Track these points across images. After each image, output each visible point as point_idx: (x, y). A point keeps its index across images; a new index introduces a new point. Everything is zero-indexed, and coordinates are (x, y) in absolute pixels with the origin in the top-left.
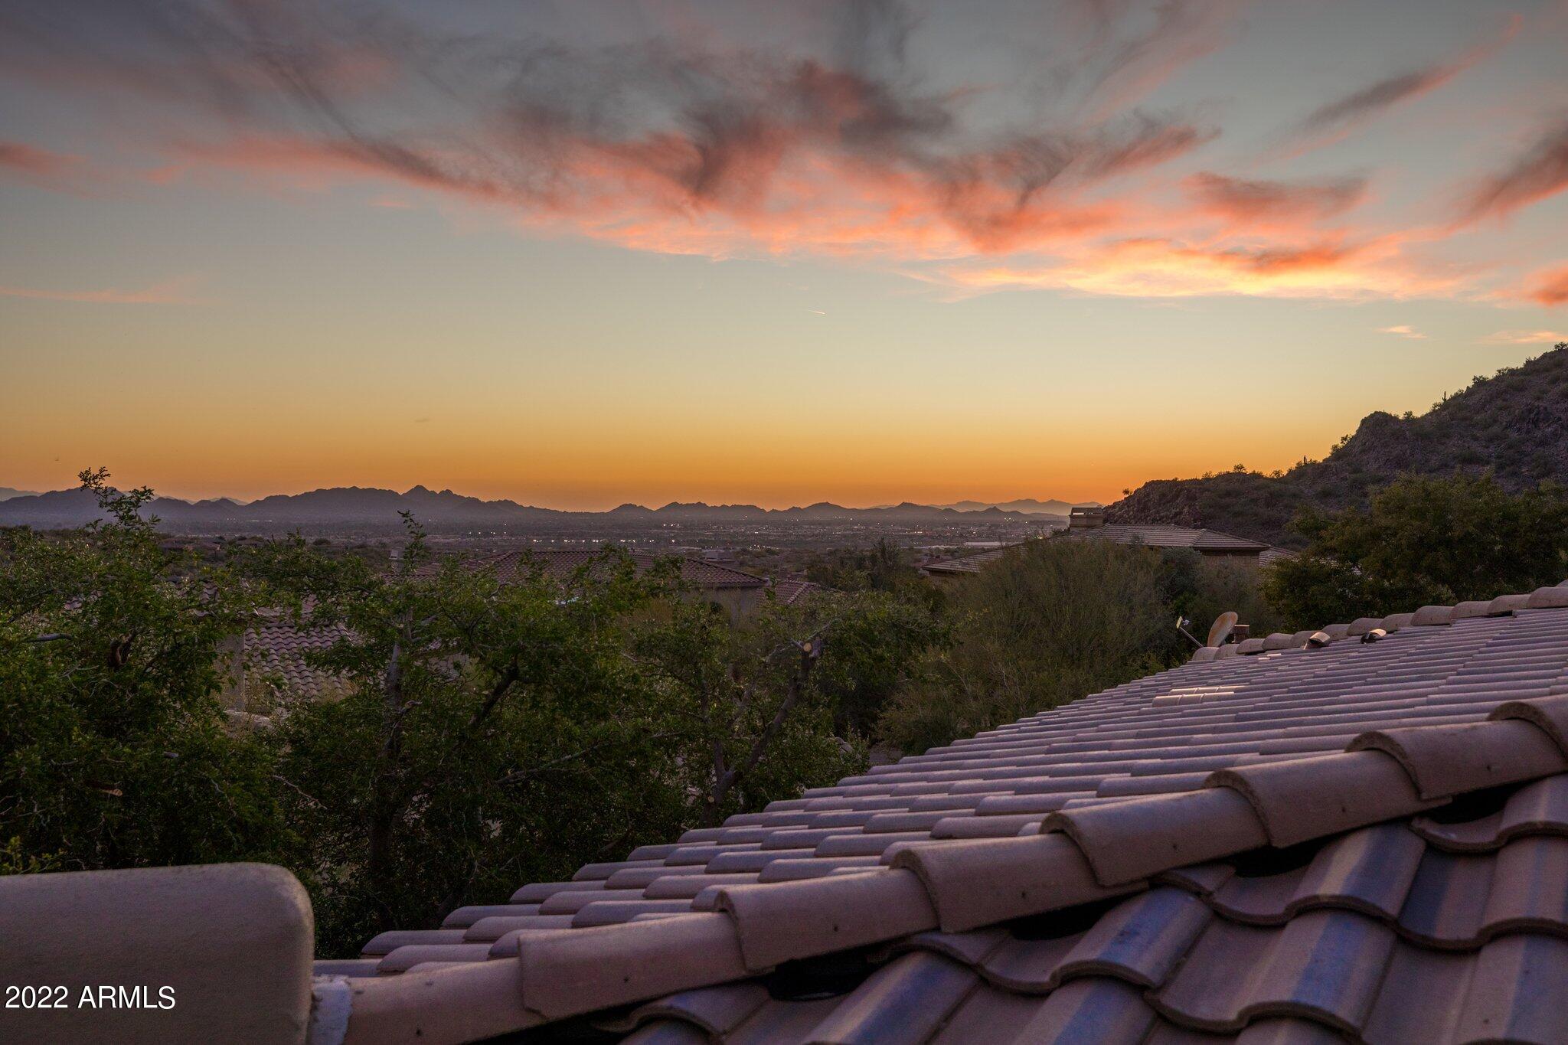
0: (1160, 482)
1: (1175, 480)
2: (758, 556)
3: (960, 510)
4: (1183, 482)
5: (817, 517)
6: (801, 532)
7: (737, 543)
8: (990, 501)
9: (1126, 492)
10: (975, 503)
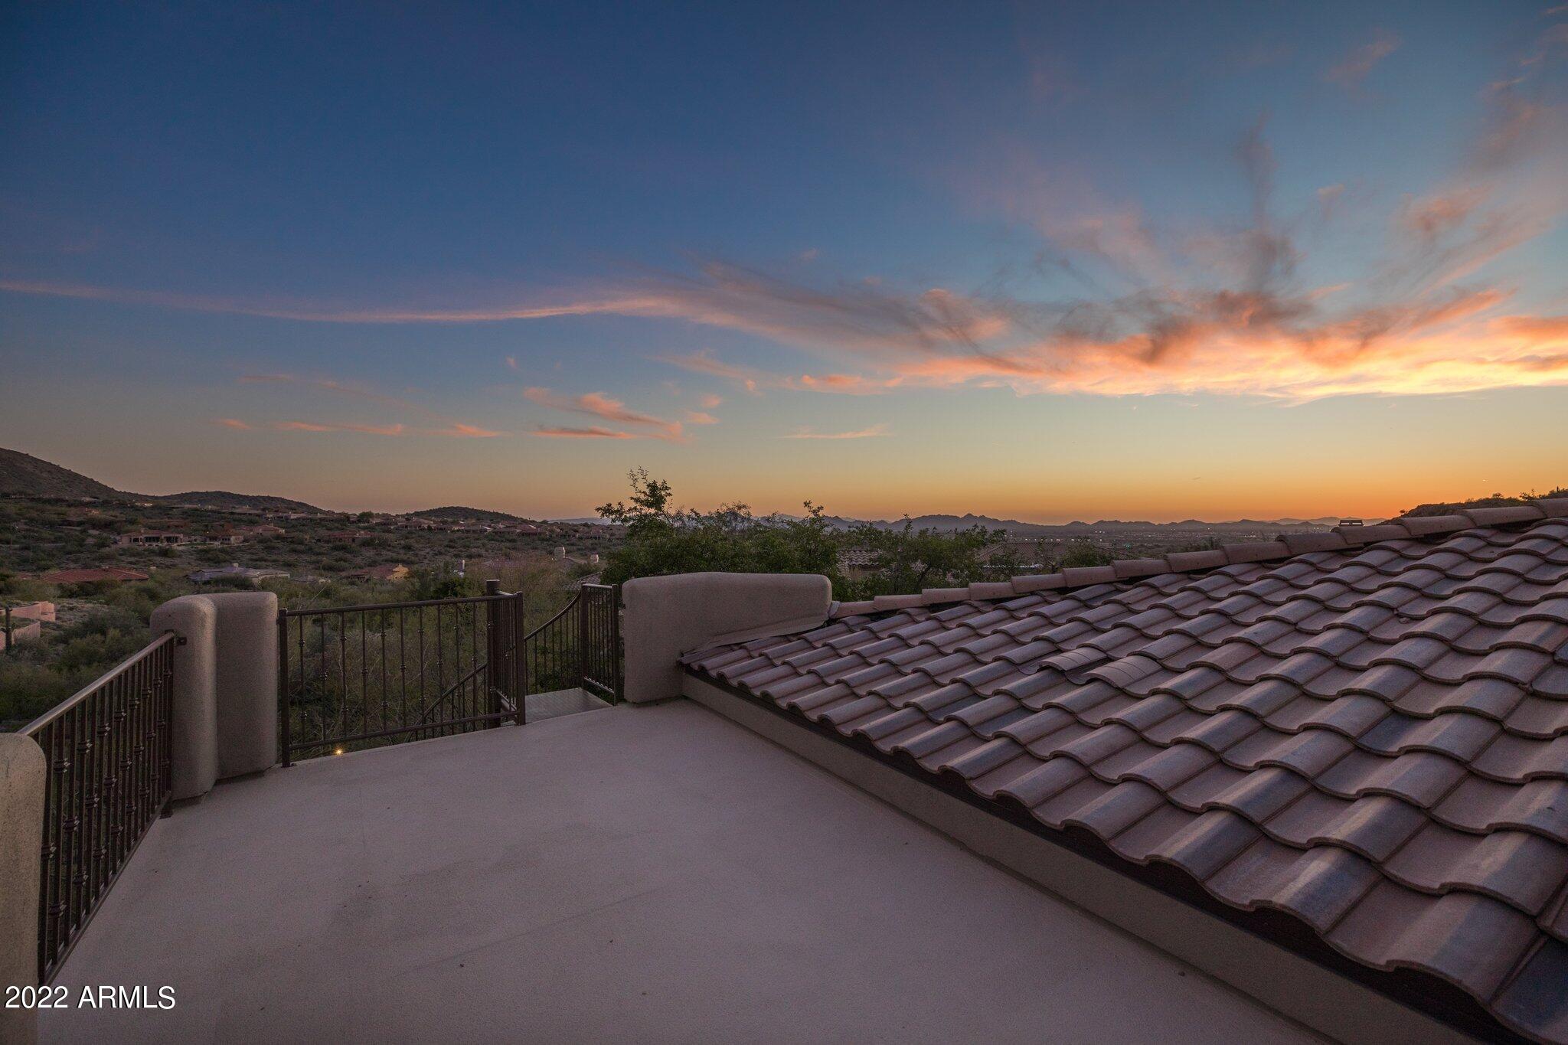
0: (1431, 505)
1: (1442, 504)
2: (1150, 548)
3: (1283, 523)
4: (1448, 505)
5: (1187, 527)
6: (1177, 536)
7: (1138, 542)
8: (1304, 518)
9: (1402, 512)
10: (1292, 520)
